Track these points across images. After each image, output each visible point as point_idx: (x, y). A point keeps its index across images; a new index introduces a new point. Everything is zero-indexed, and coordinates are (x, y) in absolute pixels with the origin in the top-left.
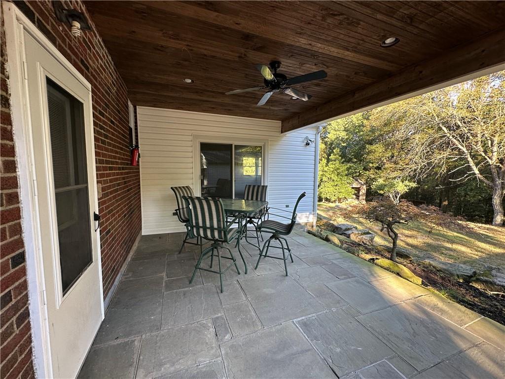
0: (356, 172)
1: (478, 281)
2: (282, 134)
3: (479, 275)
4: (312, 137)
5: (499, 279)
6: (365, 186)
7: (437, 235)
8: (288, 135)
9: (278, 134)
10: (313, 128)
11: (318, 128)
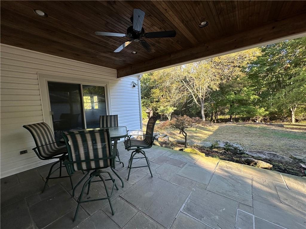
0: (147, 104)
1: (215, 148)
2: (118, 79)
3: (215, 145)
4: (136, 82)
5: (221, 145)
6: (152, 111)
7: (190, 131)
8: (121, 80)
9: (115, 79)
10: (136, 76)
11: (139, 76)
